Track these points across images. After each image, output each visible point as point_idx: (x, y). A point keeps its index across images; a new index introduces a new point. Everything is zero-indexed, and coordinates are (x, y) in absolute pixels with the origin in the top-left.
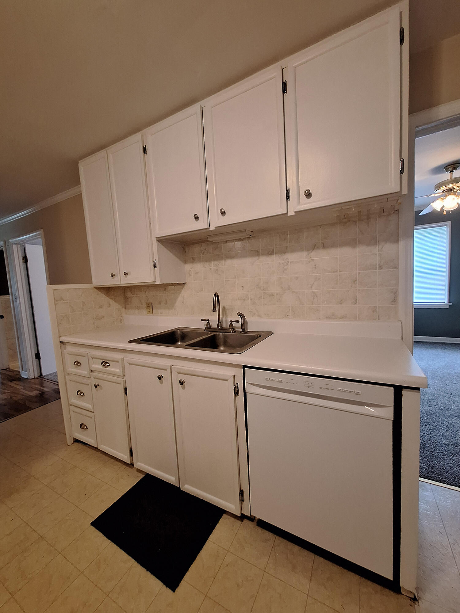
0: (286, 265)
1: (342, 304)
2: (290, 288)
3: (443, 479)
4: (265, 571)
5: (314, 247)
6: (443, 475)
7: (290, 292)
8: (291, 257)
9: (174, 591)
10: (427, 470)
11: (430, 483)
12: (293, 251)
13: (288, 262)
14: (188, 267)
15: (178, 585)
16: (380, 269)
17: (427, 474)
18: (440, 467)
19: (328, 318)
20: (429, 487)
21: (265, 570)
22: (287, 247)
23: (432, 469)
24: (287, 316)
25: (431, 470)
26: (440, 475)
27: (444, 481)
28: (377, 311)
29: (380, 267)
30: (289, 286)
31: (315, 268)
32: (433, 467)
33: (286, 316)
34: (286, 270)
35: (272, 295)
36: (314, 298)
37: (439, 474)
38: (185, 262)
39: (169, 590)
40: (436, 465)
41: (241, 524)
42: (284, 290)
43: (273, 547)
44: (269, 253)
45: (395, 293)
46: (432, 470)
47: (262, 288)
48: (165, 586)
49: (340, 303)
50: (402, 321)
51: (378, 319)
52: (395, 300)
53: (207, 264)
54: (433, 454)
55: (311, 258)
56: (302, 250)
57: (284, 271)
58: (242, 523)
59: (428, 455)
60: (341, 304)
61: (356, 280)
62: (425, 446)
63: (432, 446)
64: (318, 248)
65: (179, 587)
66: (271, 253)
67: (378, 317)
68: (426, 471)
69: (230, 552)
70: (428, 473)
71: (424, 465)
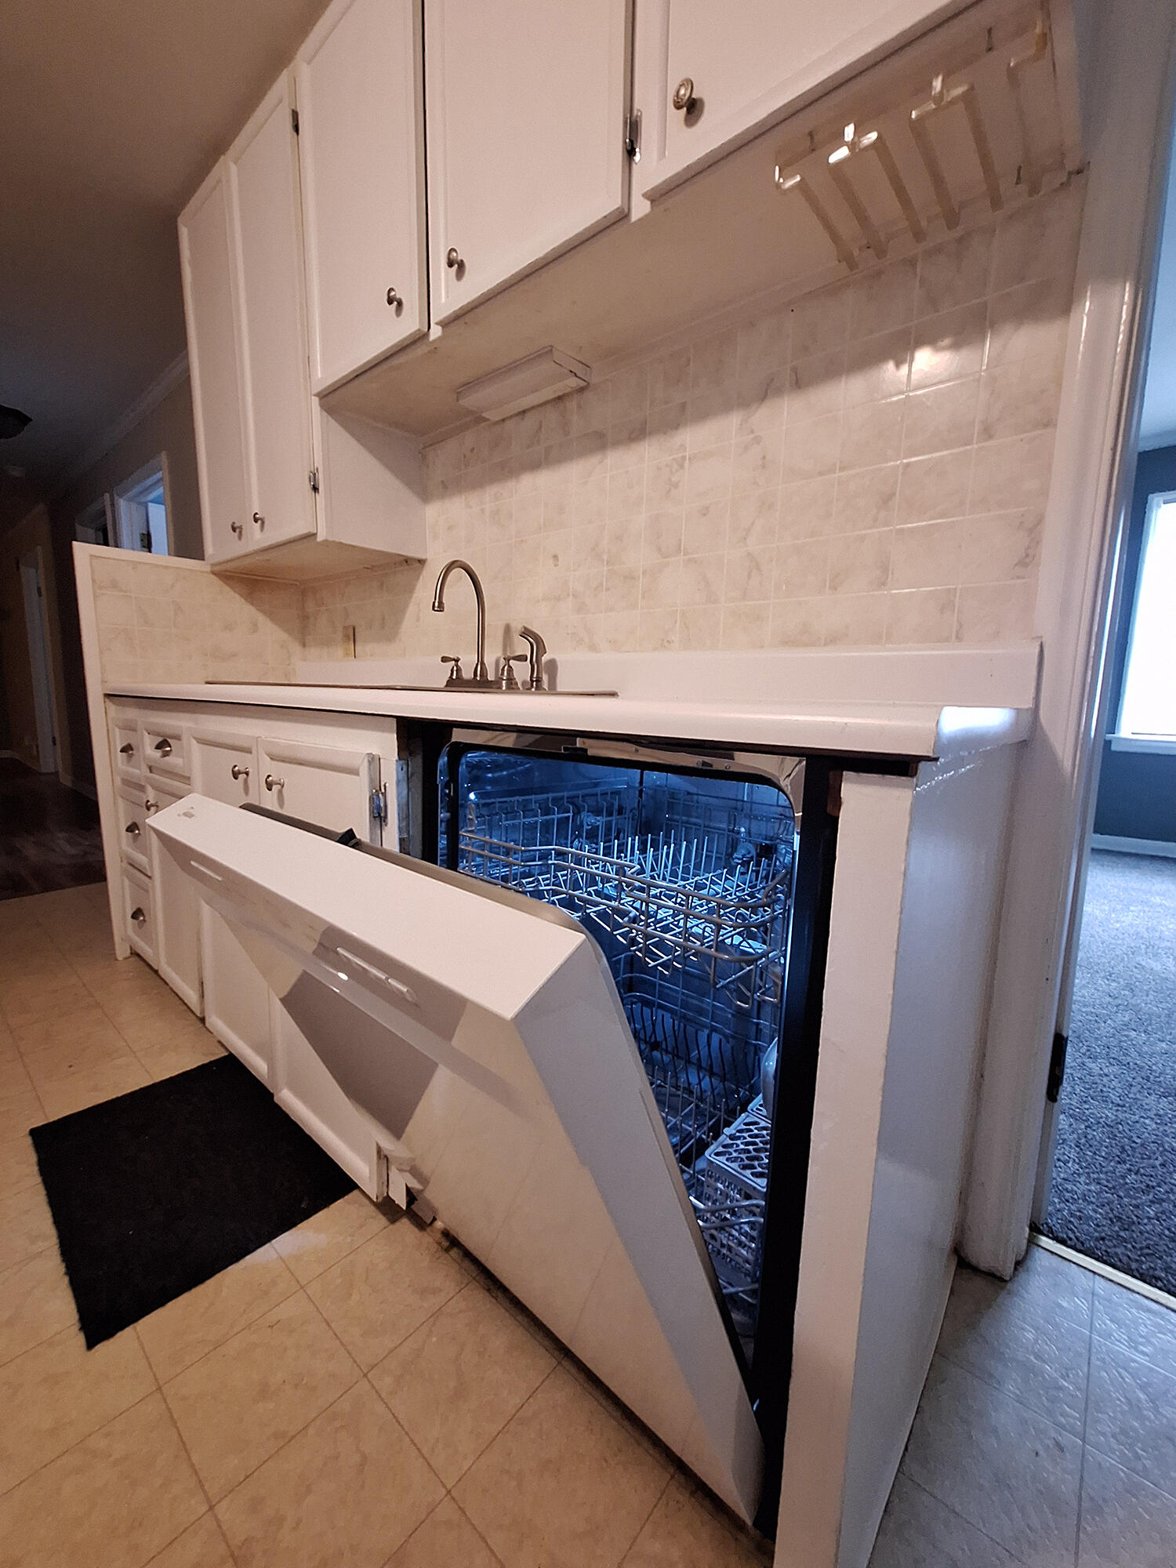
0: (677, 471)
1: (836, 589)
2: (682, 549)
3: (1155, 1269)
4: (365, 1375)
5: (767, 391)
6: (1160, 1258)
7: (682, 562)
8: (693, 438)
9: (90, 1345)
10: (1098, 1229)
11: (1094, 1273)
12: (703, 415)
13: (684, 458)
14: (434, 512)
15: (109, 1335)
16: (985, 440)
17: (1097, 1239)
18: (1158, 1229)
19: (789, 642)
20: (1083, 1280)
21: (368, 1372)
22: (683, 406)
23: (1125, 1229)
24: (666, 644)
25: (1116, 1232)
26: (1148, 1254)
27: (1158, 1279)
28: (957, 605)
29: (988, 432)
30: (680, 540)
31: (764, 467)
32: (1133, 1223)
33: (664, 644)
34: (676, 486)
35: (630, 577)
36: (749, 577)
37: (1148, 1251)
38: (425, 494)
39: (80, 1339)
40: (1146, 1221)
41: (385, 1228)
42: (666, 558)
43: (437, 1314)
44: (633, 436)
45: (1031, 531)
46: (1122, 1234)
47: (605, 557)
48: (77, 1326)
49: (830, 588)
50: (1044, 639)
51: (957, 637)
52: (1027, 555)
53: (474, 498)
54: (1148, 1186)
55: (752, 432)
56: (727, 407)
57: (670, 490)
58: (391, 1226)
59: (1127, 1183)
60: (834, 588)
61: (894, 494)
62: (1128, 1156)
63: (1157, 1159)
64: (779, 392)
65: (112, 1340)
66: (637, 433)
67: (957, 632)
68: (1095, 1230)
69: (305, 1291)
70: (1103, 1239)
71: (1096, 1212)
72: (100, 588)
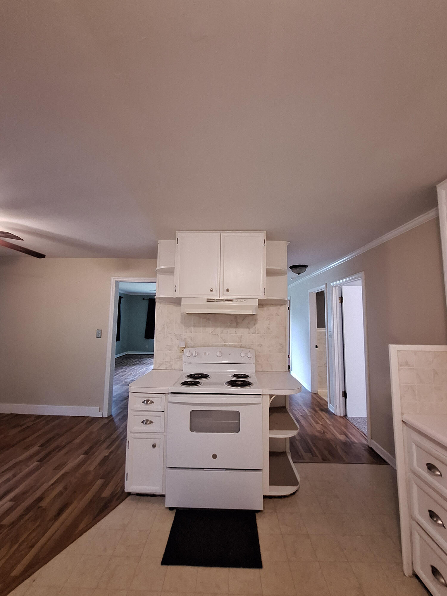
72: (401, 366)
